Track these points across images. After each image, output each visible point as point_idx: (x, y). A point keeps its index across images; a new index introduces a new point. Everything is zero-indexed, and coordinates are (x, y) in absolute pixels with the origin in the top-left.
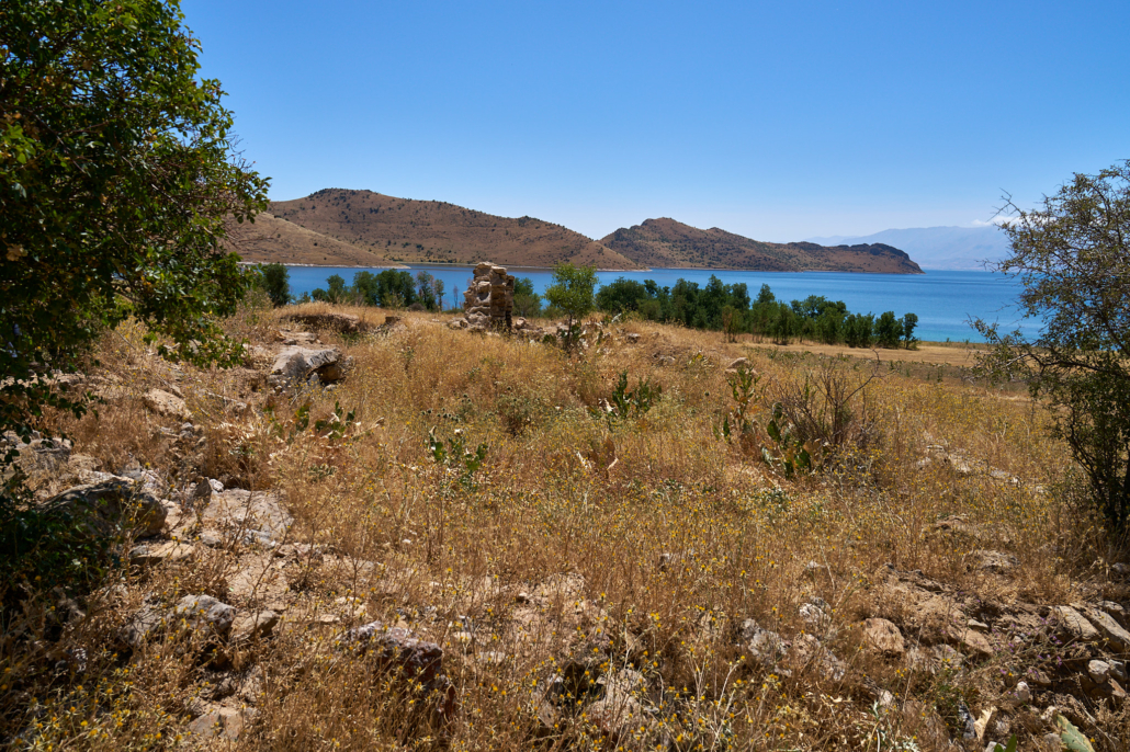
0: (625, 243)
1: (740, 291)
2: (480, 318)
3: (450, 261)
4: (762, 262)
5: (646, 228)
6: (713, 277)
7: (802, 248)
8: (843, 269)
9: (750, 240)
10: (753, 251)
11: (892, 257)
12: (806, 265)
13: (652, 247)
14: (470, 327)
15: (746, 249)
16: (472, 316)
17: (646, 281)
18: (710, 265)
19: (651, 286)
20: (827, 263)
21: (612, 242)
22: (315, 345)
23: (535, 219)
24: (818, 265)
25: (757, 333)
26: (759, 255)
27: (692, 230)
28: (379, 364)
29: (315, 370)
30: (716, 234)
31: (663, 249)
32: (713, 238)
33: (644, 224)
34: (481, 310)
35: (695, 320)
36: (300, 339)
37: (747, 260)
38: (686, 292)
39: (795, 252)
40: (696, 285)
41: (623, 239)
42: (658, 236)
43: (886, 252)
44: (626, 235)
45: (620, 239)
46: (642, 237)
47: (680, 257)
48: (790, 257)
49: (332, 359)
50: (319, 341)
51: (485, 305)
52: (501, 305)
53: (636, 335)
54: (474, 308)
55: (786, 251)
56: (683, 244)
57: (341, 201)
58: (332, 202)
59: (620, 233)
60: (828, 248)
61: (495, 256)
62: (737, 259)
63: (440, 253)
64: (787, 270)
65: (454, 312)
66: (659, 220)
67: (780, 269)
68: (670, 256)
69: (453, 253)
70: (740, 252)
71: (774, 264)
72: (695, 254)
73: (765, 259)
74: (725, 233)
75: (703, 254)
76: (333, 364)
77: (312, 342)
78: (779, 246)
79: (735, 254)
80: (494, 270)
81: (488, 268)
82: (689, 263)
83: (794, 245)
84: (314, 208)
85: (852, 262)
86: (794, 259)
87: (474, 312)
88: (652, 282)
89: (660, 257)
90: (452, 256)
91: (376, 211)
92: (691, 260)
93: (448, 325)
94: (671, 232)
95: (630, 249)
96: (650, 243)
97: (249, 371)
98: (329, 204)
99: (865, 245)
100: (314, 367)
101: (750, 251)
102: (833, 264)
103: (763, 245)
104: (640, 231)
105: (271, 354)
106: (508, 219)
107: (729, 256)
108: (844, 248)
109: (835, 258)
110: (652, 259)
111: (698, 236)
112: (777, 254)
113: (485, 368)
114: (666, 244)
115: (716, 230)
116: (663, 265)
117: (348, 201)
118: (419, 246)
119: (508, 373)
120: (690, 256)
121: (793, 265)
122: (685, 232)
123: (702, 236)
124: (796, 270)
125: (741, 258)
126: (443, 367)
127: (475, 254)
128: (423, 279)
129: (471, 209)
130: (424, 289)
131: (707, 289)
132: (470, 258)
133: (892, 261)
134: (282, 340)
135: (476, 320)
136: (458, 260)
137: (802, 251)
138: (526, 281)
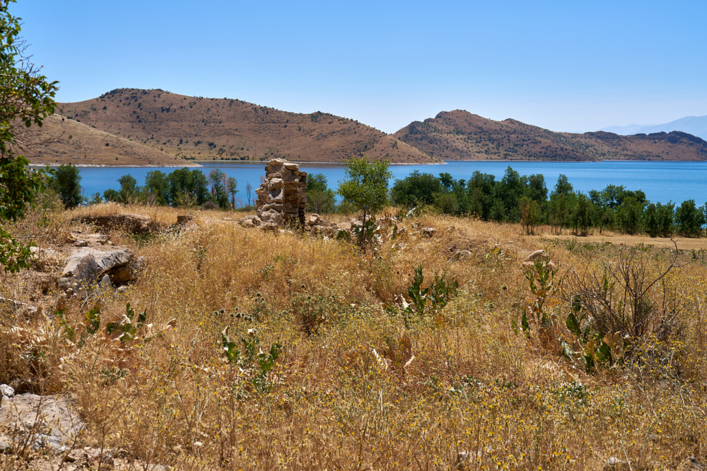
0: (419, 136)
1: (537, 183)
2: (273, 215)
3: (242, 159)
4: (559, 152)
5: (441, 121)
6: (510, 169)
7: (598, 137)
8: (641, 158)
9: (546, 131)
11: (691, 145)
12: (604, 155)
13: (446, 140)
14: (263, 224)
15: (542, 139)
16: (264, 214)
17: (441, 175)
18: (506, 156)
19: (446, 179)
21: (406, 136)
22: (106, 246)
23: (327, 114)
24: (616, 154)
25: (556, 225)
26: (555, 145)
27: (486, 121)
28: (172, 264)
29: (106, 272)
30: (511, 125)
31: (459, 142)
32: (508, 129)
33: (438, 116)
34: (273, 207)
35: (492, 213)
36: (91, 240)
37: (543, 150)
38: (483, 184)
39: (592, 141)
40: (492, 177)
41: (417, 132)
42: (452, 128)
43: (684, 140)
44: (419, 128)
45: (414, 132)
46: (436, 130)
47: (476, 149)
48: (587, 147)
49: (123, 260)
50: (110, 242)
51: (278, 202)
52: (294, 202)
53: (431, 229)
54: (267, 205)
55: (583, 141)
56: (477, 136)
57: (132, 101)
58: (124, 101)
59: (413, 127)
60: (626, 138)
61: (287, 152)
62: (533, 150)
63: (232, 151)
64: (584, 160)
65: (247, 210)
66: (452, 113)
67: (578, 159)
68: (465, 148)
69: (245, 150)
70: (536, 142)
71: (571, 154)
72: (491, 146)
73: (562, 149)
74: (520, 124)
75: (498, 146)
76: (124, 265)
77: (103, 243)
78: (575, 136)
79: (531, 145)
80: (286, 167)
81: (280, 165)
82: (485, 155)
83: (591, 134)
84: (105, 108)
85: (650, 150)
86: (591, 149)
87: (267, 209)
88: (447, 175)
89: (455, 150)
90: (244, 153)
91: (168, 110)
92: (486, 152)
93: (240, 223)
94: (465, 124)
95: (424, 142)
96: (444, 135)
97: (40, 274)
98: (121, 105)
99: (663, 133)
100: (105, 268)
101: (546, 142)
102: (631, 153)
104: (434, 124)
105: (62, 257)
106: (301, 115)
107: (525, 147)
108: (641, 136)
109: (634, 147)
110: (447, 152)
111: (493, 128)
112: (574, 144)
113: (278, 266)
114: (461, 136)
115: (511, 121)
116: (458, 157)
117: (140, 101)
118: (211, 144)
119: (301, 270)
120: (486, 148)
121: (591, 155)
122: (480, 124)
123: (497, 128)
124: (592, 160)
126: (236, 265)
127: (267, 151)
128: (216, 177)
129: (262, 106)
130: (217, 188)
131: (503, 181)
132: (262, 155)
133: (691, 148)
134: (73, 242)
135: (268, 217)
136: (251, 157)
137: (599, 141)
138: (320, 177)
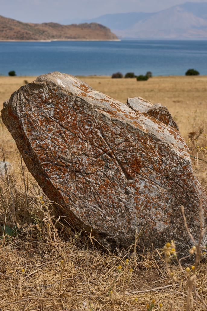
4: (25, 35)
7: (50, 25)
8: (74, 38)
9: (18, 22)
10: (19, 28)
11: (101, 30)
12: (53, 36)
15: (15, 27)
20: (66, 35)
24: (60, 36)
26: (23, 31)
37: (15, 34)
39: (46, 29)
43: (98, 28)
48: (44, 32)
55: (41, 28)
60: (66, 26)
62: (10, 34)
67: (36, 40)
70: (11, 29)
71: (32, 36)
73: (27, 33)
78: (36, 25)
79: (8, 31)
83: (46, 24)
85: (79, 34)
86: (46, 33)
99: (86, 24)
101: (17, 29)
102: (68, 35)
103: (26, 25)
108: (74, 26)
109: (70, 32)
112: (35, 30)
121: (45, 37)
125: (12, 33)
133: (102, 33)
137: (51, 28)
